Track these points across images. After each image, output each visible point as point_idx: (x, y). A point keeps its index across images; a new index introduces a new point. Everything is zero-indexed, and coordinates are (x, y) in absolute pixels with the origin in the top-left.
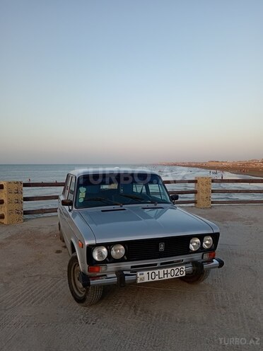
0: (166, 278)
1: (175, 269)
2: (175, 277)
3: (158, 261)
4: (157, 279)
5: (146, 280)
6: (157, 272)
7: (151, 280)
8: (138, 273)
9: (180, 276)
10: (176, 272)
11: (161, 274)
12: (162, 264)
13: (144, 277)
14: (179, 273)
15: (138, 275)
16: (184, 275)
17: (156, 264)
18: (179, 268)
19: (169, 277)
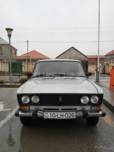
0: (62, 118)
1: (68, 113)
2: (68, 118)
3: (60, 108)
4: (56, 118)
5: (50, 117)
6: (56, 114)
7: (52, 118)
8: (45, 113)
9: (72, 118)
10: (69, 115)
11: (59, 115)
12: (62, 109)
13: (48, 115)
14: (71, 116)
15: (45, 114)
16: (75, 117)
17: (59, 109)
18: (71, 113)
19: (64, 118)
